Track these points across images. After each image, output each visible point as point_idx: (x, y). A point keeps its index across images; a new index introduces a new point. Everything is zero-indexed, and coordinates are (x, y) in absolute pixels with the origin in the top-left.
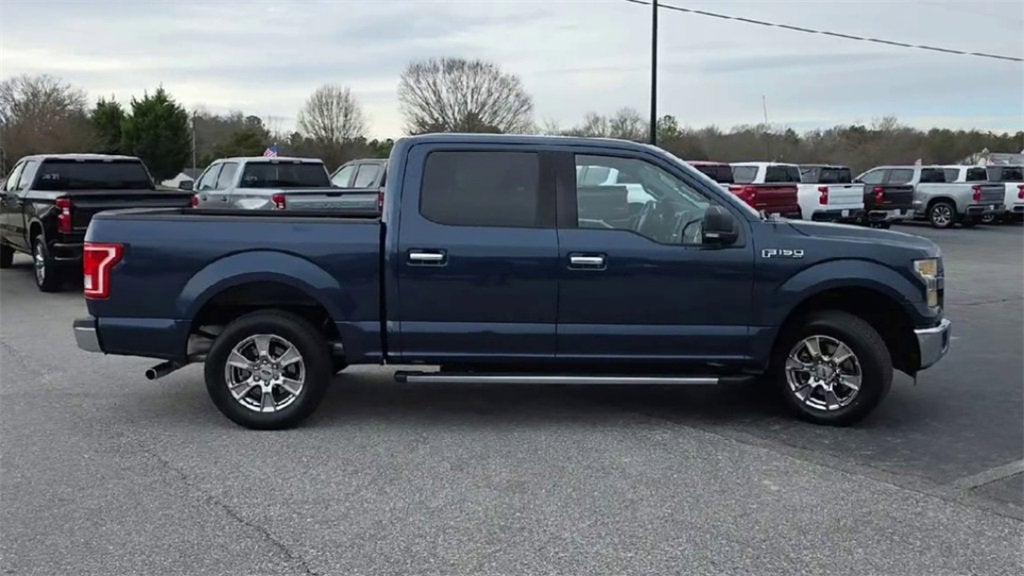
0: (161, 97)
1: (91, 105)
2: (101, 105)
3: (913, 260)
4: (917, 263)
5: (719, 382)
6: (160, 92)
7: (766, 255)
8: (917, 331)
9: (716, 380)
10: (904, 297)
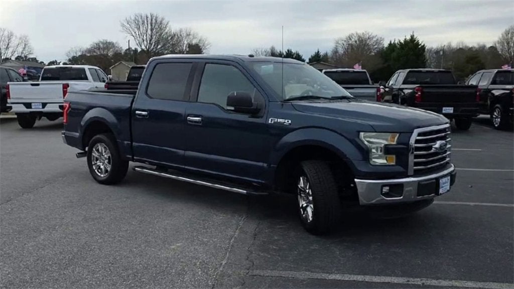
0: (412, 39)
1: (386, 44)
2: (390, 44)
3: (359, 132)
4: (362, 134)
5: (247, 193)
6: (412, 37)
7: (271, 121)
8: (356, 180)
9: (245, 192)
10: (346, 155)
